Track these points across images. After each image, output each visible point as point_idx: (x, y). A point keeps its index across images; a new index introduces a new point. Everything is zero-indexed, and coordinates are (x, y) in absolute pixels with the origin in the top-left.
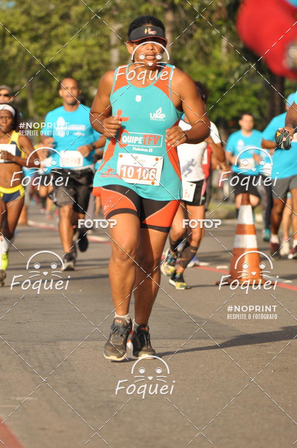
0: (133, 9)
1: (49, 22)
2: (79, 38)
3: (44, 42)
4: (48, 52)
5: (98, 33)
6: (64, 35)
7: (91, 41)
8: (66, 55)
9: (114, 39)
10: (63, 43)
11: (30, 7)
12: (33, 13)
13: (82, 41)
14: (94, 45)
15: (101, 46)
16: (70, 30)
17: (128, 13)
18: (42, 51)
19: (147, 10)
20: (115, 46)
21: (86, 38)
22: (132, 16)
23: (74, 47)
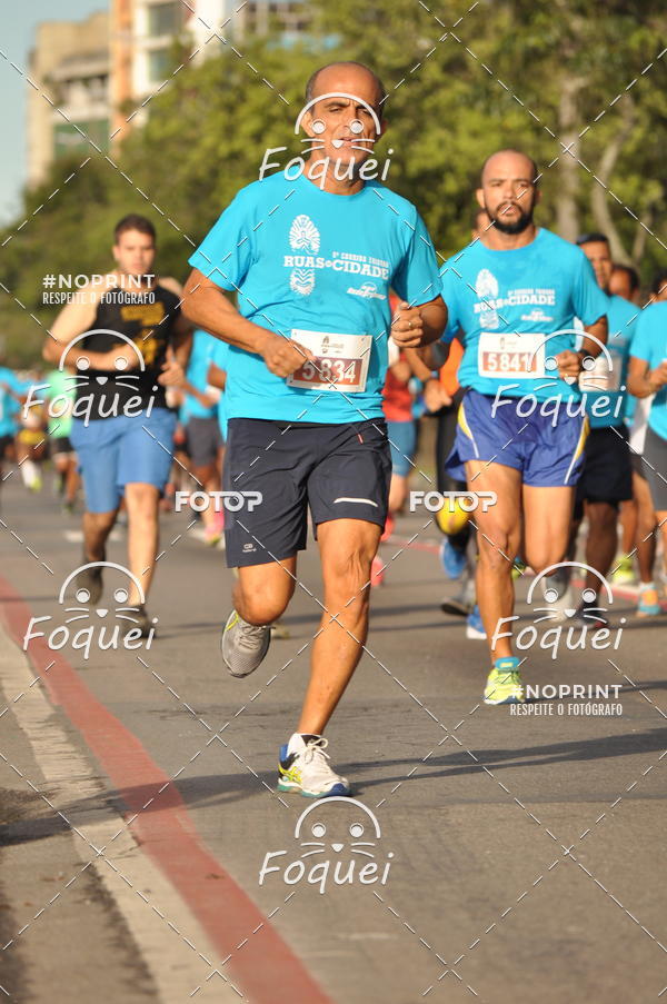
0: (610, 42)
1: (418, 79)
2: (487, 112)
3: (407, 124)
4: (417, 148)
5: (531, 98)
6: (453, 106)
7: (514, 120)
8: (457, 151)
9: (568, 112)
10: (451, 127)
11: (375, 46)
12: (382, 59)
13: (495, 118)
14: (521, 130)
15: (538, 130)
16: (466, 96)
17: (601, 51)
18: (403, 146)
19: (643, 43)
20: (570, 129)
21: (502, 114)
22: (609, 60)
23: (475, 134)
